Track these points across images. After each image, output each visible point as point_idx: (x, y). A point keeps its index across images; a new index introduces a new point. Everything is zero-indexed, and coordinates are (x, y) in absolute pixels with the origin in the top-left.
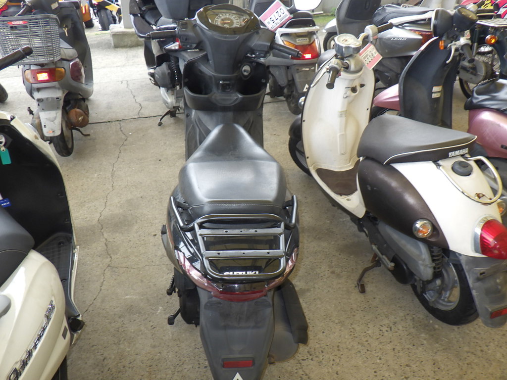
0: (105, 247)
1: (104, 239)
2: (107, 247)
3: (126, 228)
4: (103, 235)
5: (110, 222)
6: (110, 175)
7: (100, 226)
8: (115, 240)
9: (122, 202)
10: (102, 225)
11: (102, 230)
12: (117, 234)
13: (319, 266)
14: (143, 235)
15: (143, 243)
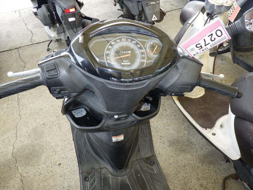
0: (21, 183)
1: (19, 174)
2: (23, 184)
3: (36, 159)
4: (18, 170)
5: (22, 155)
6: (17, 104)
7: (14, 159)
8: (28, 174)
9: (29, 132)
10: (16, 159)
11: (17, 165)
12: (30, 168)
13: (190, 180)
14: (51, 166)
15: (51, 175)
